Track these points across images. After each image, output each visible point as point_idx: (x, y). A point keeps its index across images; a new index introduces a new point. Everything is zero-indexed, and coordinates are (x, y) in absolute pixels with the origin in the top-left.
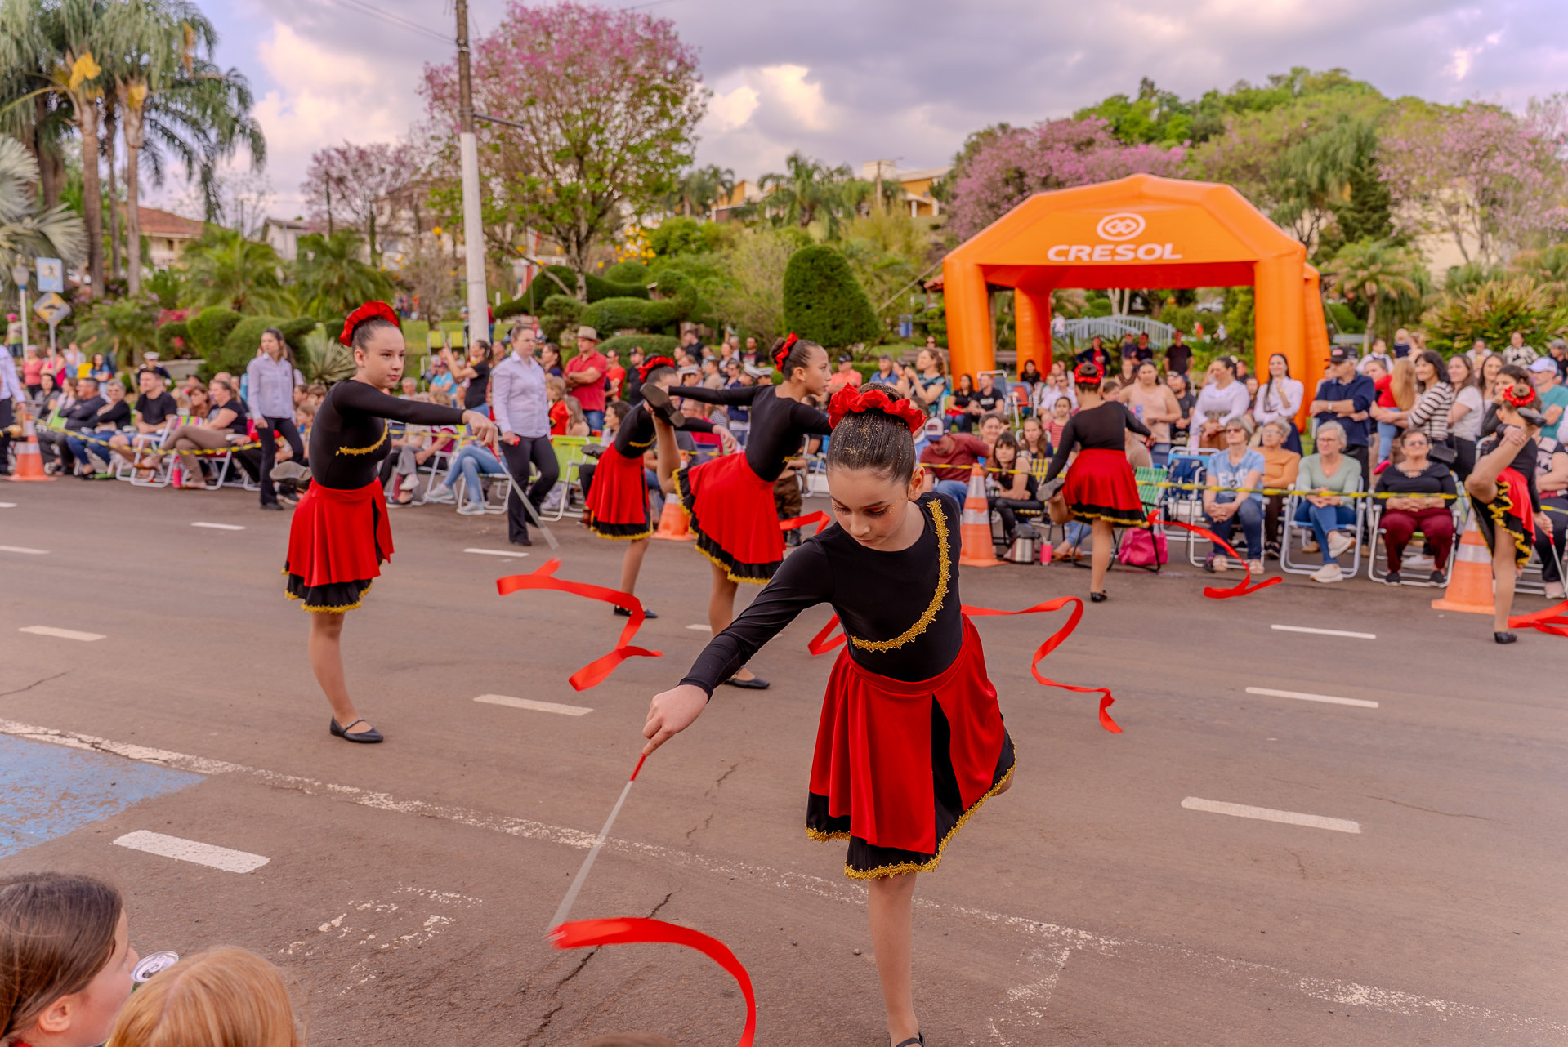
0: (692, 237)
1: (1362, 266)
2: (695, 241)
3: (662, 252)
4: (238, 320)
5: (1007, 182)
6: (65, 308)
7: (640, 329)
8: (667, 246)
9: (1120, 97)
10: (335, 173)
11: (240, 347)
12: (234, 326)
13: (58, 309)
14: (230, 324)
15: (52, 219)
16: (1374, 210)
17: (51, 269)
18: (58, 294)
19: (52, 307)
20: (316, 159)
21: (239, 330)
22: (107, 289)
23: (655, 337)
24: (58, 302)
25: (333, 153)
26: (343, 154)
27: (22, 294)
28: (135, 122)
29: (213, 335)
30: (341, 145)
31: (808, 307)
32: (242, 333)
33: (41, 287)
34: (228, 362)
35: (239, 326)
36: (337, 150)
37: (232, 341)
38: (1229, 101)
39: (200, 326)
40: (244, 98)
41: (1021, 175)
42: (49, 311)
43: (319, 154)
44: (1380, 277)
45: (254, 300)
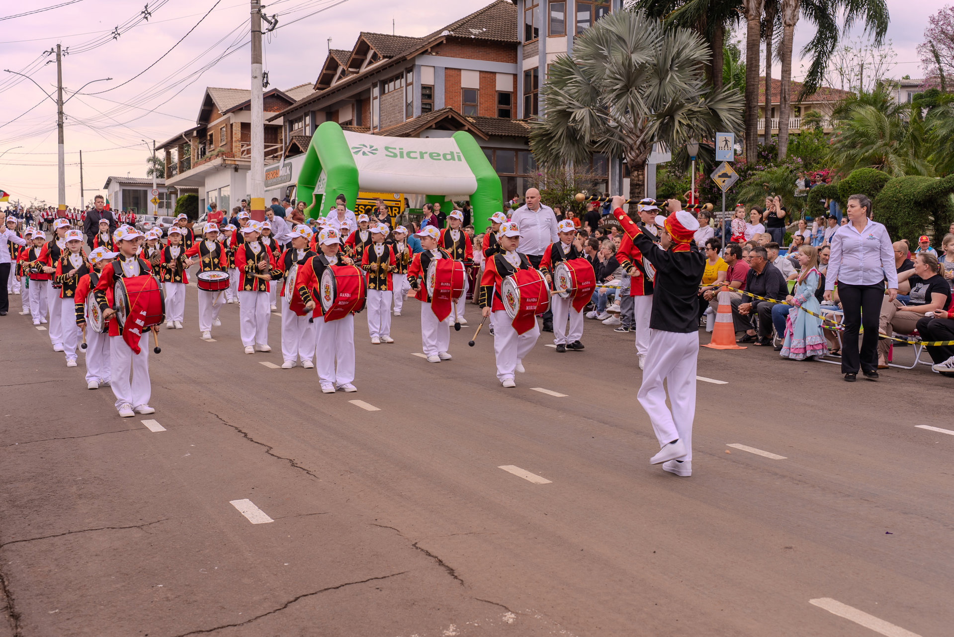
4: (886, 180)
6: (735, 176)
12: (882, 187)
13: (730, 177)
15: (721, 97)
17: (726, 141)
18: (729, 162)
19: (725, 175)
20: (933, 21)
21: (887, 191)
22: (759, 155)
24: (729, 170)
27: (693, 162)
32: (890, 193)
33: (718, 158)
35: (887, 185)
37: (880, 201)
39: (850, 187)
42: (723, 179)
43: (936, 14)
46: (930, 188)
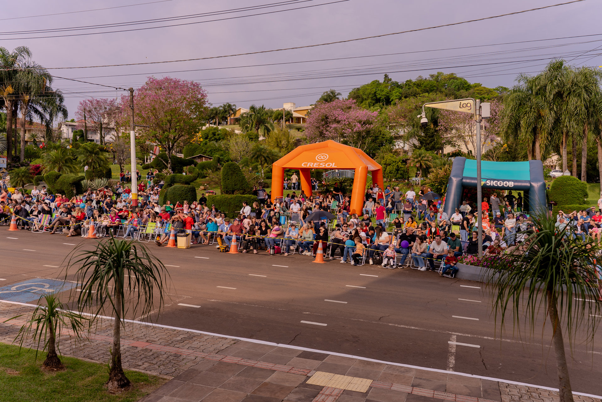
0: (217, 134)
1: (417, 158)
2: (218, 135)
3: (206, 138)
4: (61, 175)
5: (322, 120)
6: (7, 173)
7: (182, 183)
8: (208, 136)
9: (377, 81)
10: (88, 109)
11: (61, 184)
13: (5, 173)
14: (58, 177)
16: (430, 137)
17: (3, 161)
18: (5, 168)
19: (3, 172)
20: (81, 103)
21: (61, 179)
22: (13, 159)
23: (186, 186)
24: (5, 171)
25: (87, 101)
26: (91, 102)
28: (25, 107)
29: (52, 180)
30: (90, 99)
31: (228, 179)
34: (57, 188)
35: (61, 177)
36: (89, 100)
37: (58, 182)
38: (414, 84)
39: (48, 177)
40: (61, 100)
41: (327, 118)
43: (82, 102)
44: (421, 161)
45: (64, 168)
46: (74, 179)
